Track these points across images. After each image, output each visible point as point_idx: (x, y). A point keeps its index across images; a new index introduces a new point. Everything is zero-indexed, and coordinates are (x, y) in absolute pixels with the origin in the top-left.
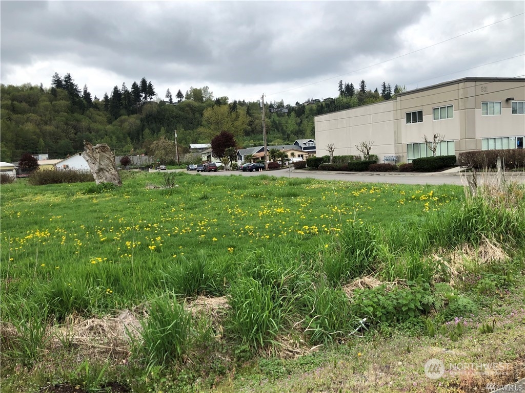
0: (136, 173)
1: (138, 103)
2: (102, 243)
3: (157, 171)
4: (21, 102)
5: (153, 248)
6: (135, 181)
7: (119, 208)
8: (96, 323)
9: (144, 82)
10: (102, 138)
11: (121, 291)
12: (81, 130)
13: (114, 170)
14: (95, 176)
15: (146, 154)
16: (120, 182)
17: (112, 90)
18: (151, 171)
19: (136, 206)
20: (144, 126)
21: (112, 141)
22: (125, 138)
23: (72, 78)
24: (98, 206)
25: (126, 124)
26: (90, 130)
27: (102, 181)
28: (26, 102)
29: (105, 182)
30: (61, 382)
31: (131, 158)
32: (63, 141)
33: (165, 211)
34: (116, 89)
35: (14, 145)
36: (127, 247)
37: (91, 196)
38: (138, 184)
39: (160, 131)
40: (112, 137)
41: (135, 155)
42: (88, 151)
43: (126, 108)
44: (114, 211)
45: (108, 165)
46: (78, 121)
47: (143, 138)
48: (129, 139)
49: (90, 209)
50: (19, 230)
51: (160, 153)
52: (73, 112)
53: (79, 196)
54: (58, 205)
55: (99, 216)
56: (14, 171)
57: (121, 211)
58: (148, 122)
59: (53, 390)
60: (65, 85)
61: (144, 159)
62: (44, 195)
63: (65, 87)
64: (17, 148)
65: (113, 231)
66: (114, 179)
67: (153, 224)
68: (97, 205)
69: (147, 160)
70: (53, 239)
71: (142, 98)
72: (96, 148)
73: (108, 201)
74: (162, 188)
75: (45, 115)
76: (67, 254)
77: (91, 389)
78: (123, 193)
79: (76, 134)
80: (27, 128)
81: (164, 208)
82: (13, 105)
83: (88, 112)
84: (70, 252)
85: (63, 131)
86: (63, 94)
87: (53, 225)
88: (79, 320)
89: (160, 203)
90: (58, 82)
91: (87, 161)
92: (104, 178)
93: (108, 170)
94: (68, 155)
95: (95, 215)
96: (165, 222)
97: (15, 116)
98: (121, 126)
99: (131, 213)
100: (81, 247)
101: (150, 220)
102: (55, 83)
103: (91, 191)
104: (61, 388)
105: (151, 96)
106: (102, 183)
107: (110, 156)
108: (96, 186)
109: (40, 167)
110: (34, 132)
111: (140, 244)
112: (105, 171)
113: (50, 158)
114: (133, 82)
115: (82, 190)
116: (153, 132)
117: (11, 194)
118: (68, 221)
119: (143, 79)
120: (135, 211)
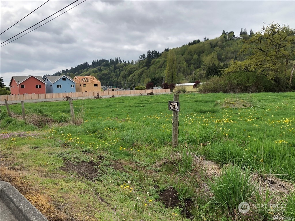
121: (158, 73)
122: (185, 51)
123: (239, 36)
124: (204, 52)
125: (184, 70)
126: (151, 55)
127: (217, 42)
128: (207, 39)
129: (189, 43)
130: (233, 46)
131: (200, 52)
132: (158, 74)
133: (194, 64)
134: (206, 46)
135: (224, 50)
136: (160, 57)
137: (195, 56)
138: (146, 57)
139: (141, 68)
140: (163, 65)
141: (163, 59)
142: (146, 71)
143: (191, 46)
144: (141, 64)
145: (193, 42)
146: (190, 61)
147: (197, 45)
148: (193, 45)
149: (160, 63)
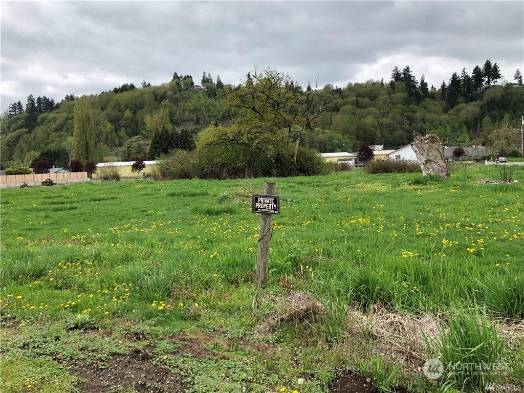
0: (470, 164)
1: (479, 89)
2: (417, 236)
3: (495, 163)
4: (364, 97)
5: (472, 250)
6: (465, 174)
7: (442, 202)
8: (397, 319)
9: (488, 64)
10: (436, 129)
11: (429, 292)
12: (415, 121)
13: (442, 162)
14: (422, 167)
15: (483, 145)
16: (448, 175)
17: (451, 77)
18: (487, 163)
19: (461, 201)
20: (483, 113)
21: (446, 131)
22: (460, 127)
23: (410, 70)
24: (422, 199)
25: (463, 112)
26: (424, 121)
27: (428, 172)
28: (368, 98)
29: (432, 174)
30: (354, 369)
31: (465, 149)
32: (398, 132)
33: (496, 210)
34: (454, 75)
35: (355, 136)
36: (442, 245)
37: (417, 187)
38: (468, 177)
39: (503, 117)
40: (446, 127)
41: (471, 146)
42: (417, 141)
43: (464, 95)
44: (437, 204)
45: (436, 157)
46: (413, 112)
47: (481, 127)
48: (465, 128)
49: (413, 200)
50: (347, 215)
51: (500, 144)
52: (408, 104)
53: (405, 186)
54: (384, 194)
55: (420, 208)
56: (354, 160)
57: (444, 206)
58: (489, 109)
59: (347, 374)
60: (403, 78)
61: (481, 150)
62: (373, 183)
63: (403, 79)
64: (358, 140)
65: (431, 226)
66: (442, 171)
67: (477, 223)
68: (421, 197)
69: (484, 151)
70: (372, 226)
71: (484, 83)
72: (425, 139)
73: (432, 194)
74: (495, 183)
75: (383, 108)
76: (382, 243)
77: (380, 387)
78: (449, 186)
79: (410, 125)
80: (367, 121)
81: (494, 207)
82: (357, 101)
83: (424, 102)
84: (385, 242)
85: (398, 123)
86: (401, 87)
87: (376, 212)
88: (382, 311)
89: (491, 200)
90: (397, 76)
91: (415, 152)
92: (431, 170)
93: (436, 161)
94: (402, 145)
95: (416, 207)
96: (492, 223)
97: (358, 111)
98: (457, 115)
99: (454, 209)
100: (396, 238)
101: (475, 218)
102: (394, 77)
103: (417, 182)
104: (354, 375)
105: (495, 80)
106: (429, 175)
107: (439, 147)
108: (422, 178)
109: (375, 157)
110: (373, 125)
111: (458, 245)
112: (433, 163)
113: (385, 149)
114: (475, 66)
115: (408, 180)
116: (494, 120)
117: (347, 180)
118: (389, 210)
119: (487, 61)
120: (459, 207)
121: (53, 142)
122: (107, 102)
123: (201, 85)
124: (143, 107)
125: (107, 136)
126: (36, 105)
127: (166, 92)
128: (147, 84)
129: (115, 89)
130: (192, 100)
131: (136, 107)
132: (55, 143)
133: (126, 127)
134: (146, 96)
135: (177, 106)
136: (56, 111)
137: (128, 114)
138: (24, 108)
139: (14, 130)
140: (63, 125)
141: (64, 115)
142: (25, 136)
143: (119, 95)
144: (13, 123)
145: (122, 87)
146: (119, 121)
147: (131, 93)
148: (123, 93)
149: (58, 122)
